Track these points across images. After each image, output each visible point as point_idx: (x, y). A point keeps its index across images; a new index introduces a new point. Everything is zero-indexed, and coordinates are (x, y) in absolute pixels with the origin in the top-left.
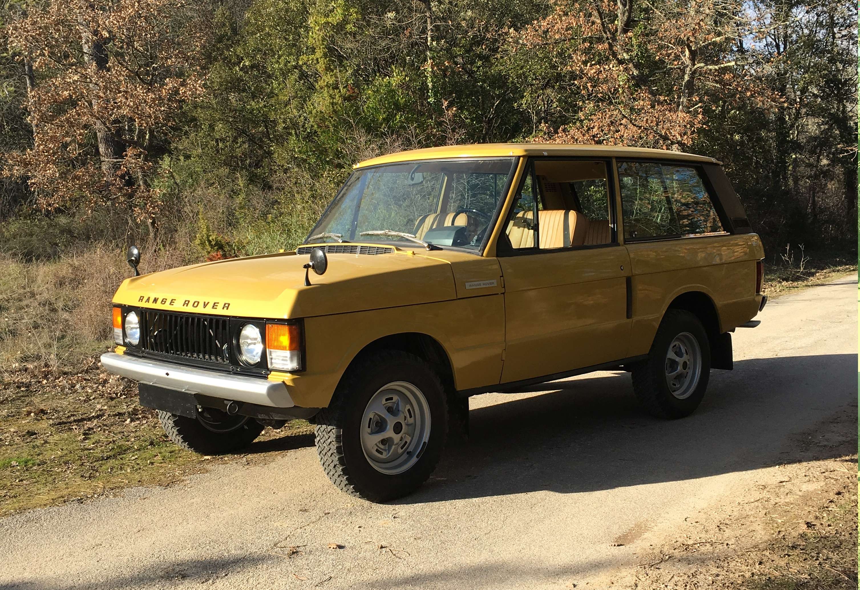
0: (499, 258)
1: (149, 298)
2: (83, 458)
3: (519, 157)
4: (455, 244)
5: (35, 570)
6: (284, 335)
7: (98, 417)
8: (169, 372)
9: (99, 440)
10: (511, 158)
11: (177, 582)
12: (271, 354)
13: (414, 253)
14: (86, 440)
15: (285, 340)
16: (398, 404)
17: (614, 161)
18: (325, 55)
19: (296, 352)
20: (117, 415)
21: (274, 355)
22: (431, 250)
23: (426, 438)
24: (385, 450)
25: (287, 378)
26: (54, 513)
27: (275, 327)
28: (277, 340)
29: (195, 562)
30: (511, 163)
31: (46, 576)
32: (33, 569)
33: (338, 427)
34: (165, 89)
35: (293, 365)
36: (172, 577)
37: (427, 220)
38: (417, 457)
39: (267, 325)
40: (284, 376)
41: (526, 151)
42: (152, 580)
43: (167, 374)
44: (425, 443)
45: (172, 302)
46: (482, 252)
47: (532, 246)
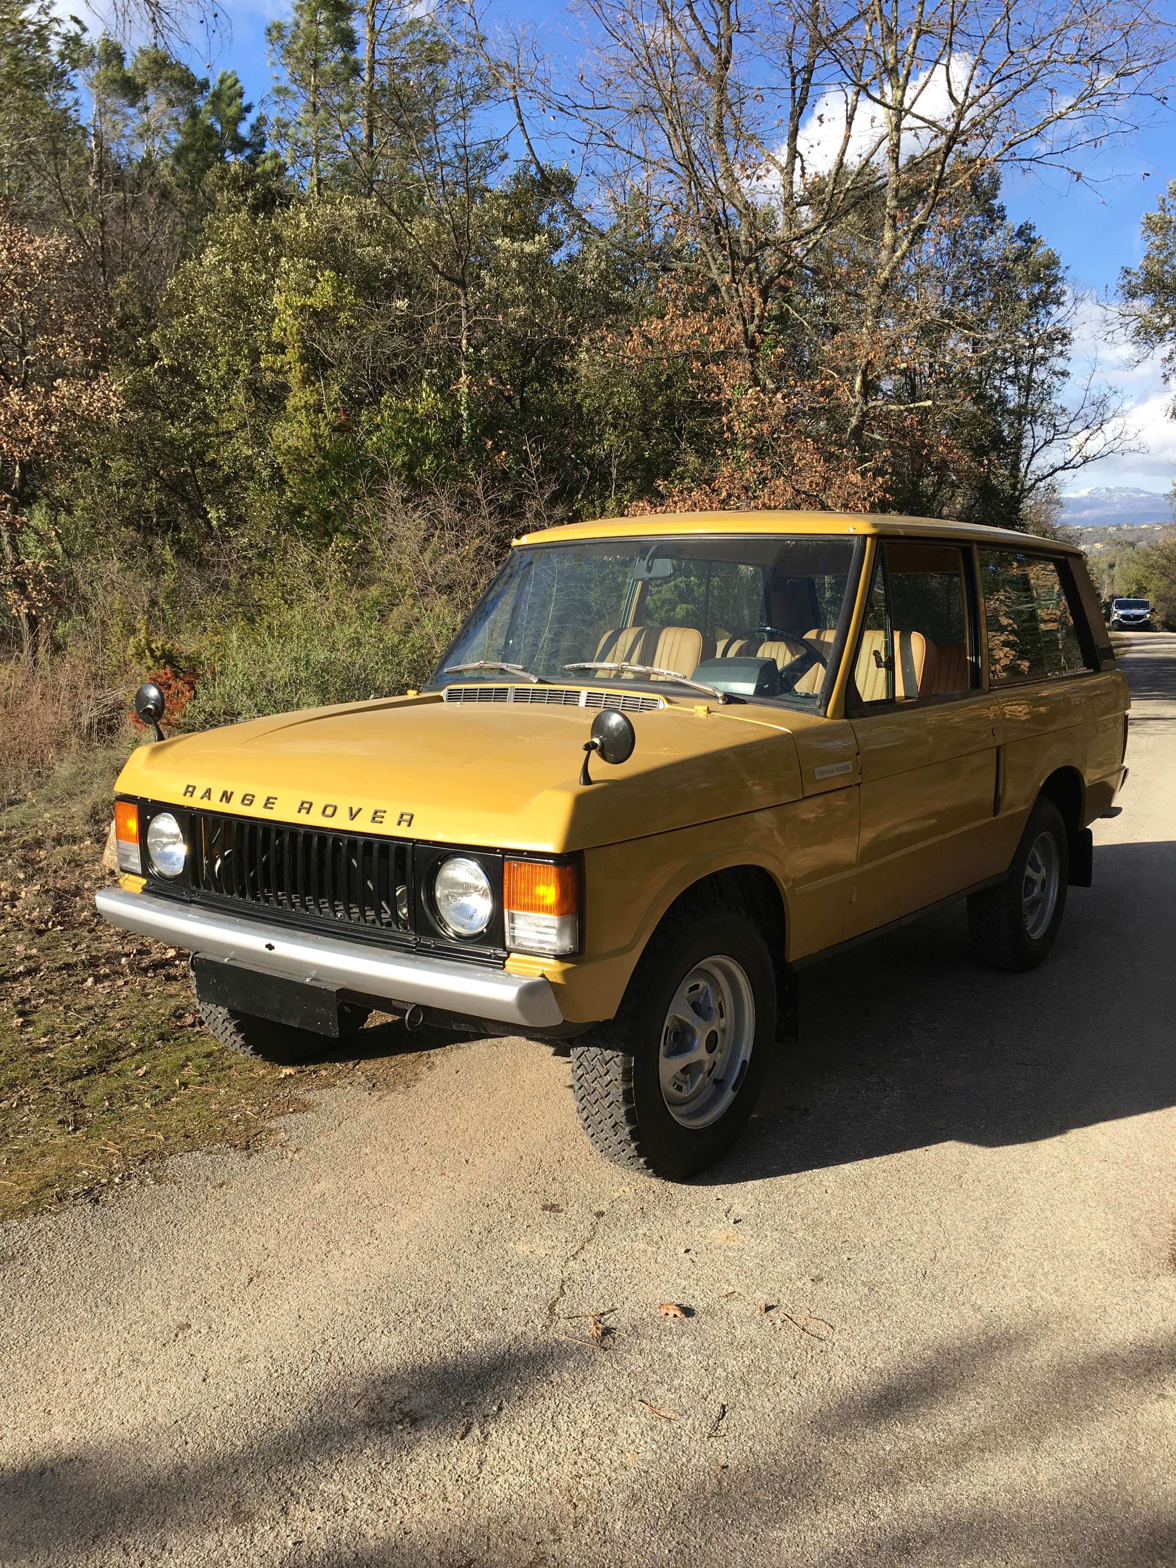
0: (853, 721)
1: (209, 791)
2: (42, 1072)
3: (865, 536)
4: (759, 691)
5: (73, 1416)
6: (548, 884)
7: (29, 972)
8: (273, 943)
9: (53, 1027)
10: (851, 538)
11: (407, 1438)
12: (512, 920)
13: (709, 711)
14: (26, 1027)
15: (549, 893)
16: (707, 995)
17: (975, 547)
18: (303, 359)
19: (569, 918)
20: (63, 969)
21: (519, 923)
22: (728, 703)
23: (746, 1052)
24: (686, 1082)
25: (552, 969)
26: (50, 1234)
27: (526, 868)
28: (530, 892)
29: (413, 1371)
30: (852, 547)
31: (105, 1432)
32: (67, 1412)
33: (627, 1052)
34: (57, 397)
35: (566, 944)
36: (389, 1424)
37: (622, 638)
38: (734, 1089)
39: (506, 864)
40: (545, 965)
41: (874, 526)
42: (348, 1434)
43: (270, 947)
44: (744, 1062)
45: (269, 803)
46: (823, 709)
47: (884, 698)
